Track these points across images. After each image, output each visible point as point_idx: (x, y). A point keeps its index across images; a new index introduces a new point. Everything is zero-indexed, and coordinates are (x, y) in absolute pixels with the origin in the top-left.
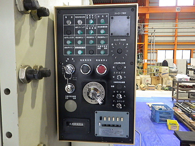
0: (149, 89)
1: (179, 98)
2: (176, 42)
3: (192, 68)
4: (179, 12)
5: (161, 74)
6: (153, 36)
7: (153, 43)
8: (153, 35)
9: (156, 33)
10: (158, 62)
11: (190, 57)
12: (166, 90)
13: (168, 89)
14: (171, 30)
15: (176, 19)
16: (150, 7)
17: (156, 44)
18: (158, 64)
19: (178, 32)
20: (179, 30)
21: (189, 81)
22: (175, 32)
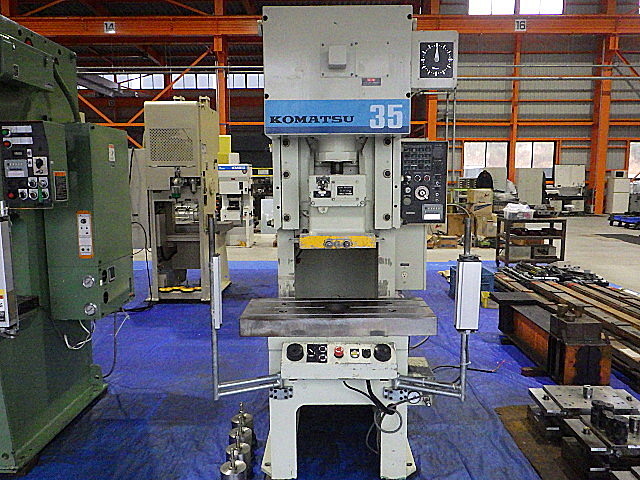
0: (443, 246)
1: (511, 258)
2: (516, 120)
3: (558, 192)
4: (523, 34)
5: (473, 208)
6: (452, 102)
7: (452, 121)
8: (451, 98)
9: (461, 94)
10: (464, 177)
11: (554, 164)
12: (485, 247)
13: (489, 244)
14: (502, 85)
15: (514, 53)
16: (443, 18)
17: (458, 124)
18: (464, 184)
19: (520, 91)
20: (524, 86)
21: (532, 218)
22: (513, 91)
